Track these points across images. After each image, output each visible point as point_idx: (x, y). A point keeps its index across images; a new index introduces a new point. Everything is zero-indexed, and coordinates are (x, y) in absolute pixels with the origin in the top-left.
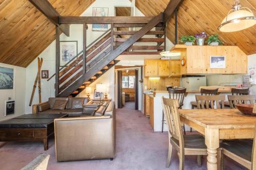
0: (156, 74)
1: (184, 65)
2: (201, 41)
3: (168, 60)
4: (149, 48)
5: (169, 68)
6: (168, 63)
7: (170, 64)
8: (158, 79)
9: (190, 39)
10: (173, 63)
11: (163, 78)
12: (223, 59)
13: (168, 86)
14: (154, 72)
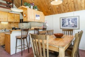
0: (6, 20)
1: (25, 17)
2: (32, 7)
3: (13, 14)
4: (3, 4)
5: (14, 18)
6: (13, 15)
7: (14, 16)
8: (7, 23)
9: (28, 5)
10: (16, 15)
11: (10, 23)
12: (39, 16)
13: (13, 27)
14: (5, 19)
